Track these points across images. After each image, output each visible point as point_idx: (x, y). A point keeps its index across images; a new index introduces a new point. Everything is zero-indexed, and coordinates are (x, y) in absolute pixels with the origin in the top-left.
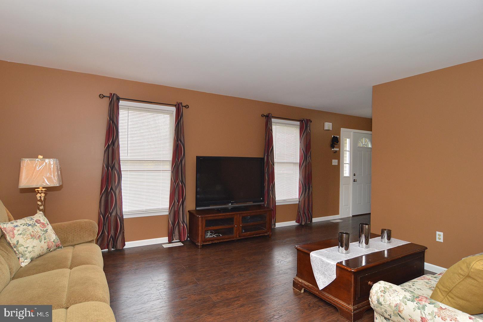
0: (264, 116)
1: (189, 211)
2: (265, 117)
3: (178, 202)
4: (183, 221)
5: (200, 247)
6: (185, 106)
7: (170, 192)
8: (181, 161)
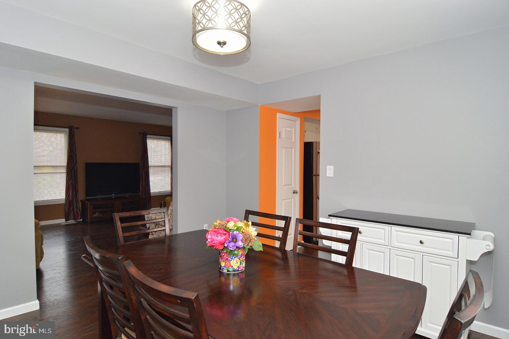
0: (141, 133)
1: (81, 201)
2: (141, 135)
3: (72, 194)
4: (77, 207)
5: (89, 223)
6: (76, 128)
7: (66, 186)
8: (74, 166)
